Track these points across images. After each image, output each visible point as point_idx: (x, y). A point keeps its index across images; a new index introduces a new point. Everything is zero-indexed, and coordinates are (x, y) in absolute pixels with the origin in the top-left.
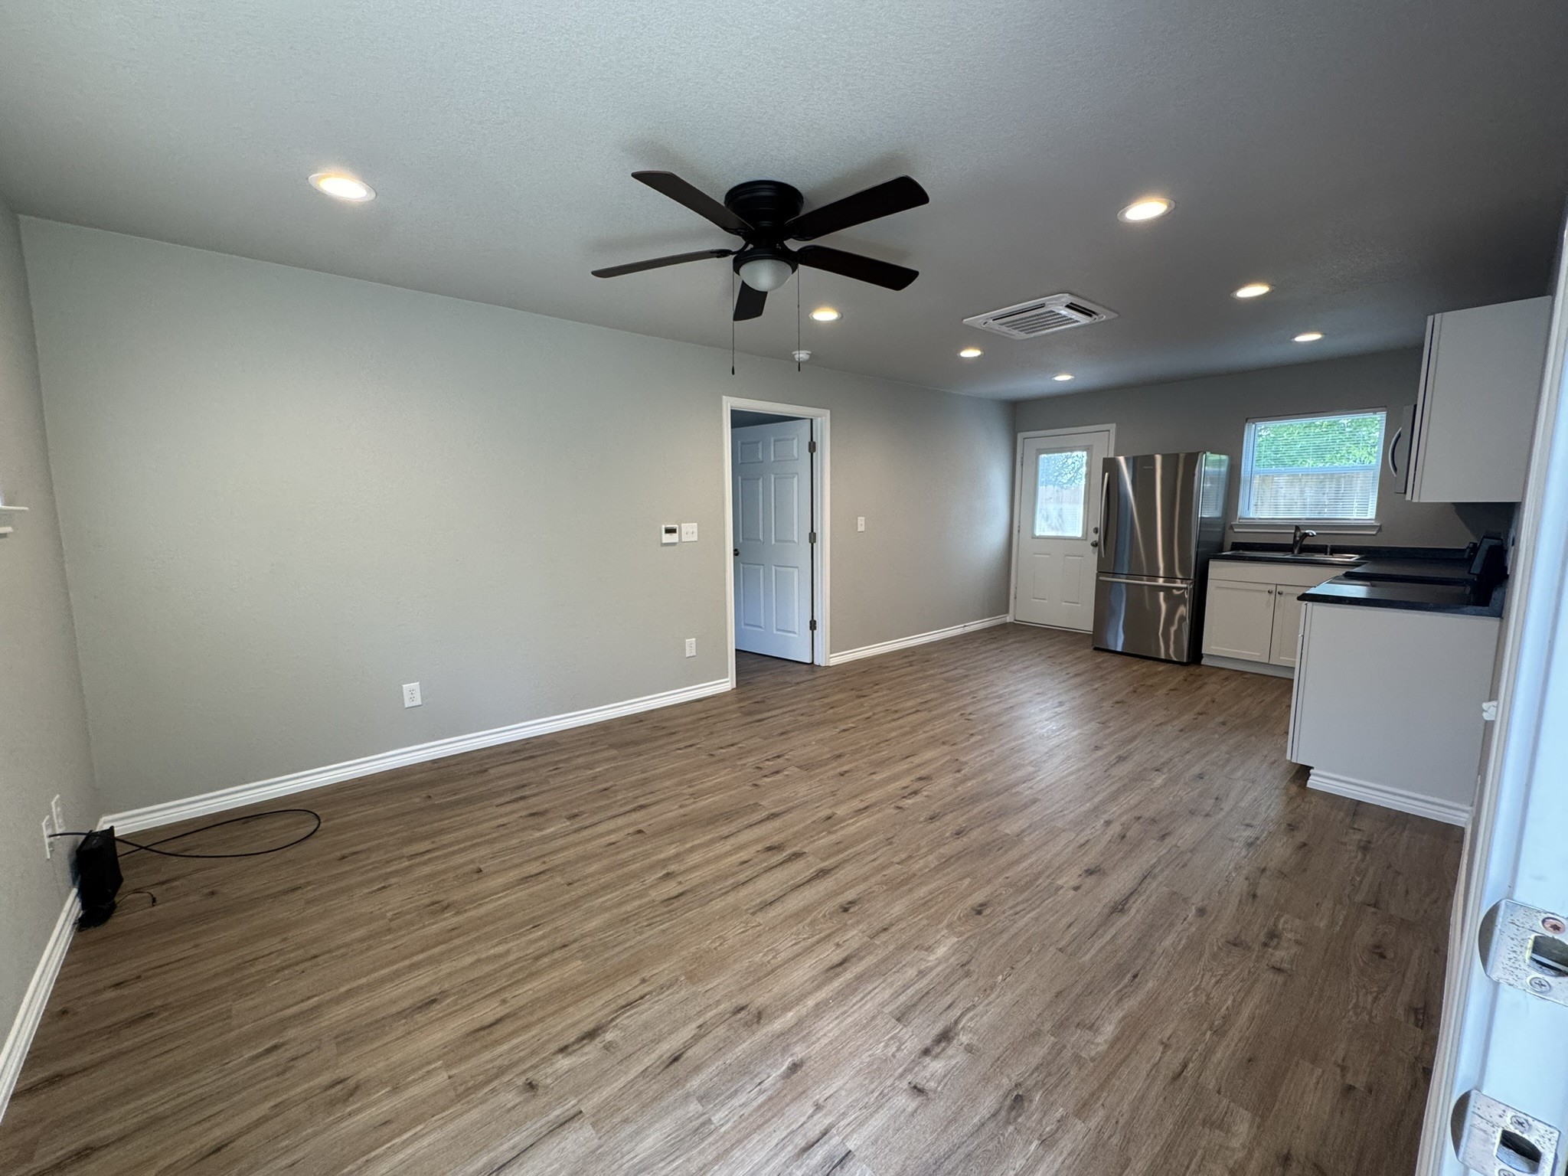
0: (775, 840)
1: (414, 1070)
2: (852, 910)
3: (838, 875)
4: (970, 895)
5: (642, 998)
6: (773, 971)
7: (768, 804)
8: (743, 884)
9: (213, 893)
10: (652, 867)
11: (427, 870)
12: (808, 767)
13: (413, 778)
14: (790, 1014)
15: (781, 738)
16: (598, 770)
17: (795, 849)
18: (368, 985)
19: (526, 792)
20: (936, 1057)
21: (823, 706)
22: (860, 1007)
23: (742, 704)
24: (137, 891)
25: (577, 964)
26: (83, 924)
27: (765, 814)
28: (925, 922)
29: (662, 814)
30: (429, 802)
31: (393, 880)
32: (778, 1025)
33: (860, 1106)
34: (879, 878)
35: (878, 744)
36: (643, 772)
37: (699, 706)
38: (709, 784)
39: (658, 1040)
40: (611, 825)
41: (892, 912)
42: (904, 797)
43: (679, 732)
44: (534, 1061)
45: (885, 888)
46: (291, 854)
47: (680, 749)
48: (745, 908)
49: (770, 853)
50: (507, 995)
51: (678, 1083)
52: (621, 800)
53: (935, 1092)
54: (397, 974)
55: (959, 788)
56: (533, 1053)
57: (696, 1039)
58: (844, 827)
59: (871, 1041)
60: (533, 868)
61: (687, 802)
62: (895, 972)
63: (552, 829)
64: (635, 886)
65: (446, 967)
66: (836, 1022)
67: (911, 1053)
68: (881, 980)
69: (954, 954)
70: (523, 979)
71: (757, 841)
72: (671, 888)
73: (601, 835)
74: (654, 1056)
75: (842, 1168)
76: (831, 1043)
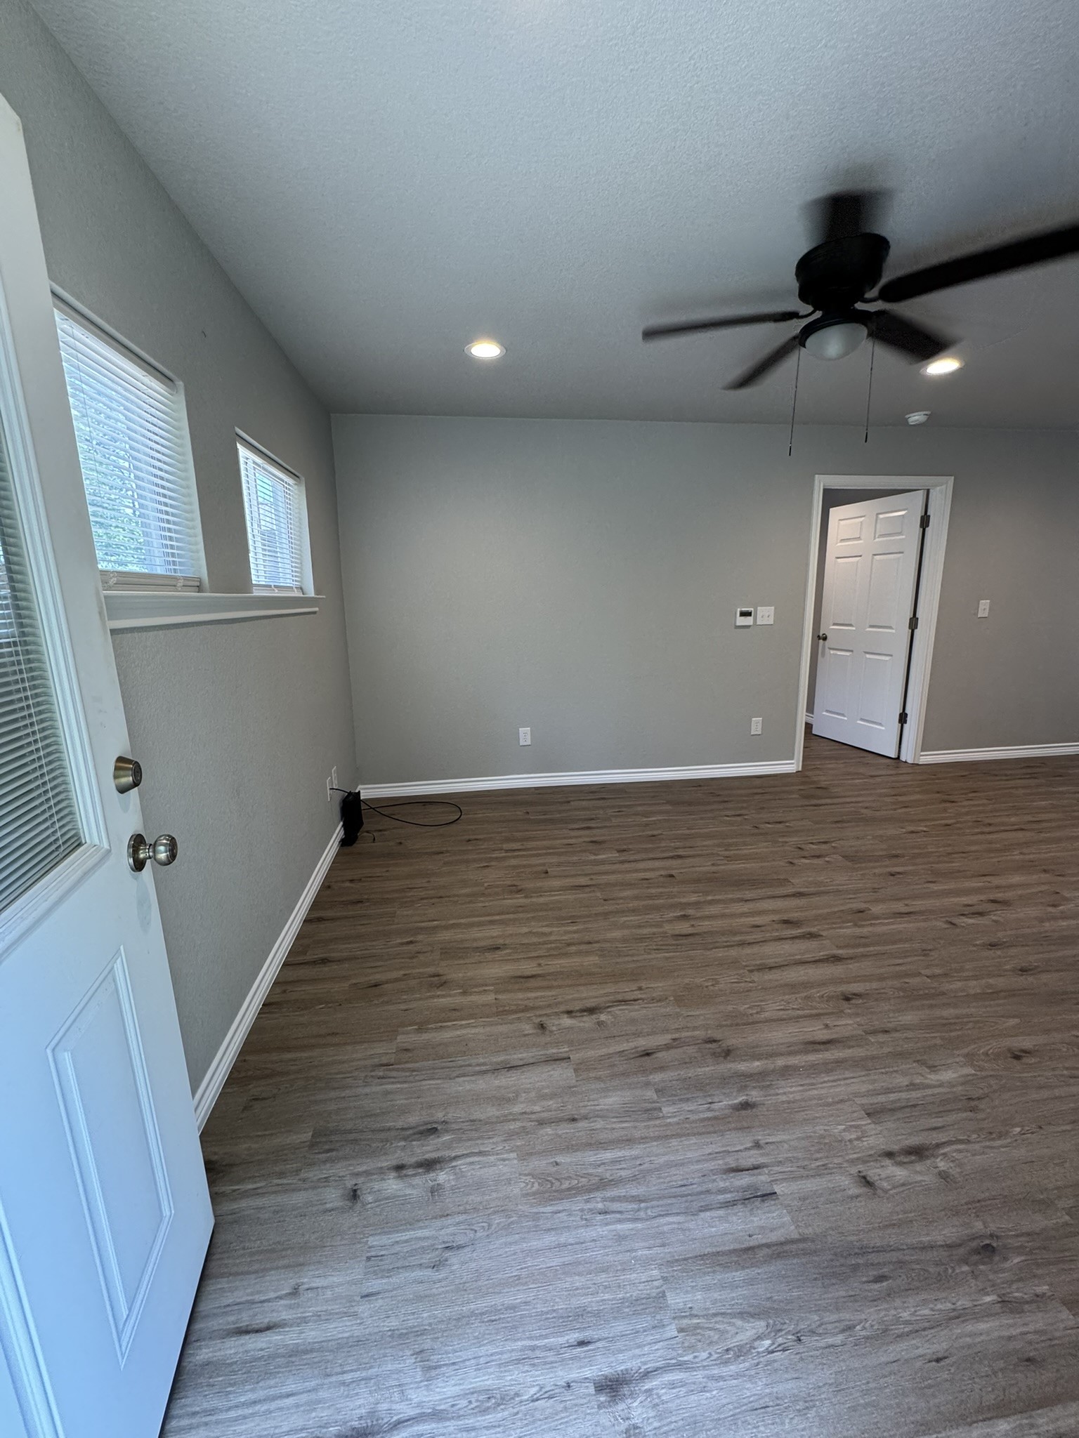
0: (794, 915)
1: (476, 986)
2: (853, 1002)
3: (851, 966)
4: (1012, 1036)
5: (635, 1000)
6: (753, 1023)
7: (798, 883)
8: (749, 944)
9: (401, 843)
10: (673, 907)
11: (514, 862)
12: (854, 859)
13: (520, 797)
14: (757, 1063)
15: (834, 826)
16: (650, 819)
17: (813, 930)
18: (465, 924)
19: (592, 824)
20: (901, 1164)
21: (894, 803)
22: (831, 1087)
23: (802, 787)
24: (368, 832)
25: (594, 959)
26: (345, 843)
27: (791, 890)
28: (939, 1042)
29: (693, 867)
30: (527, 817)
31: (493, 863)
32: (742, 1067)
33: (799, 1164)
34: (896, 983)
35: (949, 854)
36: (688, 829)
37: (758, 782)
38: (745, 851)
39: (637, 1035)
40: (650, 864)
41: (900, 1018)
42: (963, 915)
43: (732, 801)
44: (548, 1011)
45: (902, 994)
46: (442, 830)
47: (728, 816)
48: (744, 964)
49: (785, 926)
50: (542, 961)
51: (644, 1071)
52: (664, 847)
53: (886, 1191)
54: (480, 924)
55: (1047, 924)
56: (549, 1006)
57: (668, 1047)
58: (874, 924)
59: (831, 1119)
60: (583, 881)
61: (719, 862)
62: (882, 1073)
63: (604, 856)
64: (655, 917)
65: (510, 930)
66: (801, 1088)
67: (871, 1148)
68: (863, 1073)
69: (962, 1084)
70: (556, 955)
71: (774, 912)
72: (684, 928)
73: (637, 871)
74: (632, 1045)
75: (763, 1201)
76: (789, 1102)
